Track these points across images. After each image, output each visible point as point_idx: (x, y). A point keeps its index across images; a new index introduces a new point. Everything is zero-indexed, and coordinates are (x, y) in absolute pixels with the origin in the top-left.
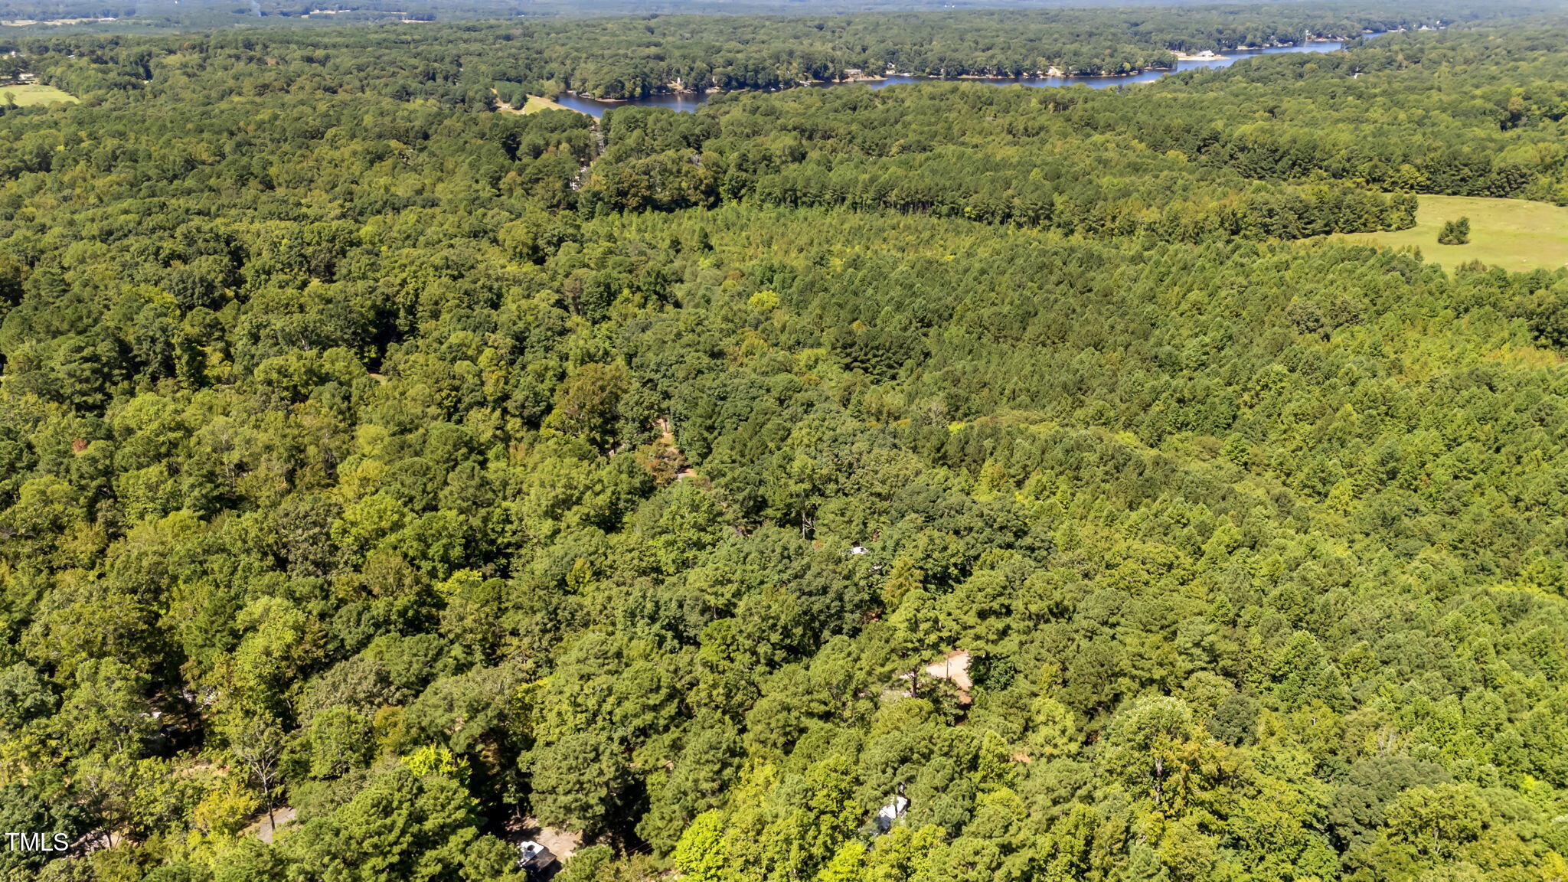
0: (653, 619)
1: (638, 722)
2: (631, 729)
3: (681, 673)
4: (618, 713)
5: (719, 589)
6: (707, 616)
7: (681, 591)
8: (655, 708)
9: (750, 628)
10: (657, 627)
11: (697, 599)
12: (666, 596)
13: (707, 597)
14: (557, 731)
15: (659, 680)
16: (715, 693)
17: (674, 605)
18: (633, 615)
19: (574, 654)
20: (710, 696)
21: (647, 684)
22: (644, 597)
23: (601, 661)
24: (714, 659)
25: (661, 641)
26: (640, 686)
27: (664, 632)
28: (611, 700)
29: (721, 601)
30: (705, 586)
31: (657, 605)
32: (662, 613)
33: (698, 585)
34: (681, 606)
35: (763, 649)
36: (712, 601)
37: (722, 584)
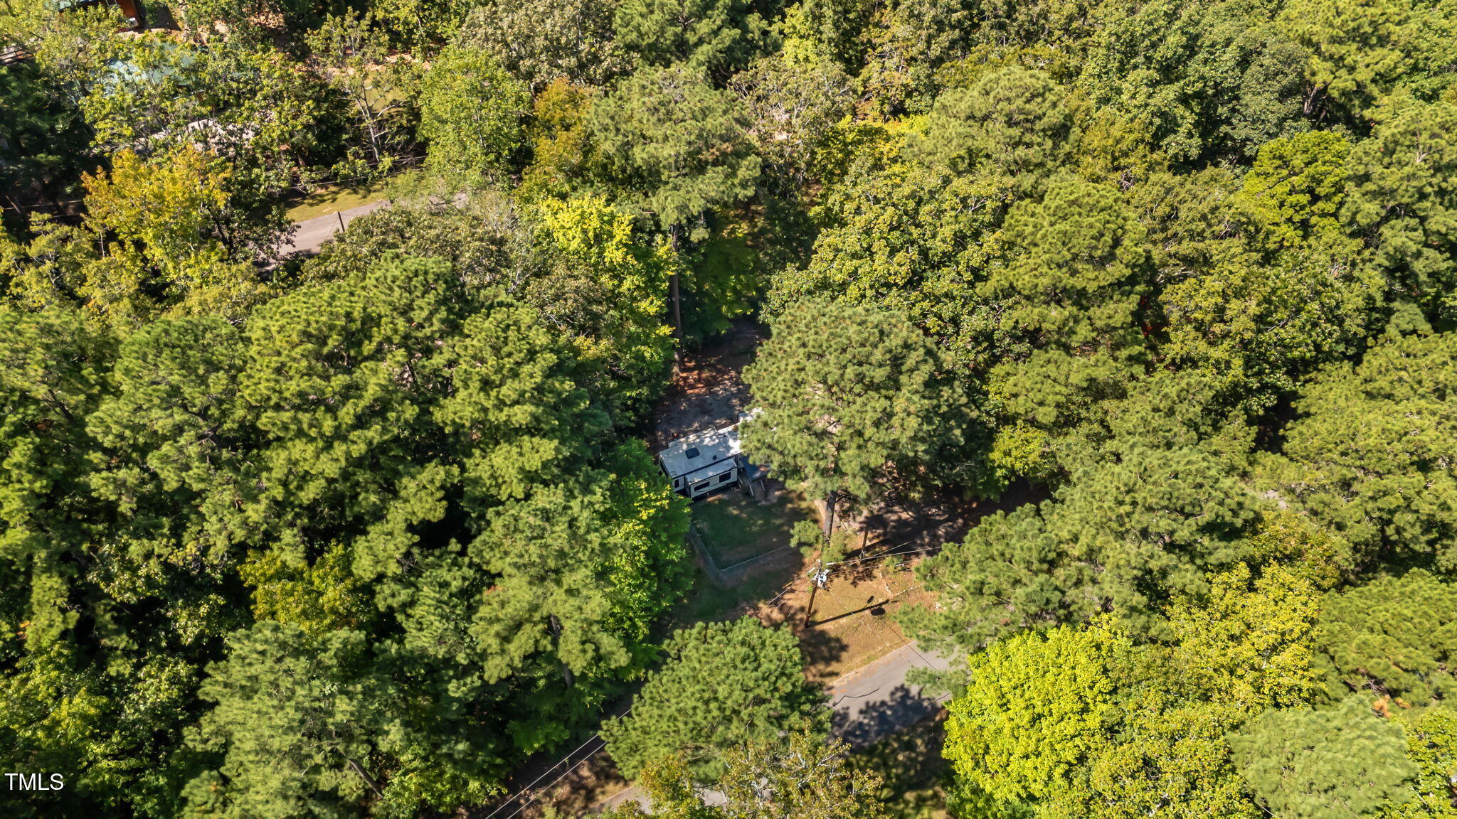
0: (1169, 72)
1: (1027, 315)
2: (1006, 323)
3: (1175, 228)
4: (998, 276)
5: (1350, 51)
6: (1293, 104)
7: (1260, 29)
8: (1081, 298)
9: (1392, 179)
10: (1169, 92)
11: (1290, 60)
12: (1221, 30)
13: (1315, 62)
14: (850, 265)
15: (1117, 242)
16: (1234, 306)
17: (1230, 56)
18: (1130, 49)
19: (972, 99)
20: (1220, 311)
21: (1081, 244)
22: (1172, 16)
23: (1015, 132)
24: (1266, 215)
25: (1168, 125)
26: (1066, 239)
27: (1180, 110)
28: (990, 240)
29: (1345, 81)
30: (1320, 33)
31: (1191, 47)
32: (1195, 67)
33: (1303, 27)
34: (1244, 62)
35: (1397, 236)
36: (1321, 73)
37: (1364, 41)
